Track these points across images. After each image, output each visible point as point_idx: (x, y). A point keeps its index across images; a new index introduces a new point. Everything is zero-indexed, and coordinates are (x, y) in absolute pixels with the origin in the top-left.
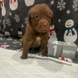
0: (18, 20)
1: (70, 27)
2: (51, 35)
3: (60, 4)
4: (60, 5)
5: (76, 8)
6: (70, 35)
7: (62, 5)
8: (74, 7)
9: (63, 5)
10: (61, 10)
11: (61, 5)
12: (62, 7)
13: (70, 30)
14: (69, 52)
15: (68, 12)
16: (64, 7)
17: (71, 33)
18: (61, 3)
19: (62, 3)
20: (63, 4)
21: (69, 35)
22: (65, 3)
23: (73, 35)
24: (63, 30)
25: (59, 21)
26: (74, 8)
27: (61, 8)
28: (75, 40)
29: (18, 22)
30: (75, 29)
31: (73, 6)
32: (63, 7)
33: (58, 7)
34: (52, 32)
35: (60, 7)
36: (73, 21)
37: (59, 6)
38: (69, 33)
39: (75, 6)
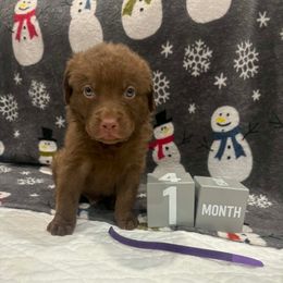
0: (41, 102)
1: (227, 129)
2: (161, 155)
3: (192, 54)
4: (191, 58)
5: (245, 68)
6: (229, 158)
7: (200, 57)
8: (238, 66)
9: (203, 59)
10: (195, 74)
11: (197, 59)
12: (199, 66)
13: (229, 142)
14: (222, 211)
15: (221, 81)
16: (207, 66)
17: (232, 149)
18: (195, 52)
19: (201, 53)
20: (204, 56)
21: (224, 157)
22: (209, 53)
23: (238, 156)
24: (204, 138)
25: (192, 109)
26: (240, 69)
27: (196, 68)
28: (247, 176)
29: (42, 106)
30: (245, 137)
31: (237, 62)
32: (203, 64)
33: (186, 65)
34: (164, 146)
35: (194, 65)
36: (238, 110)
37: (191, 63)
38: (226, 149)
39: (241, 63)
